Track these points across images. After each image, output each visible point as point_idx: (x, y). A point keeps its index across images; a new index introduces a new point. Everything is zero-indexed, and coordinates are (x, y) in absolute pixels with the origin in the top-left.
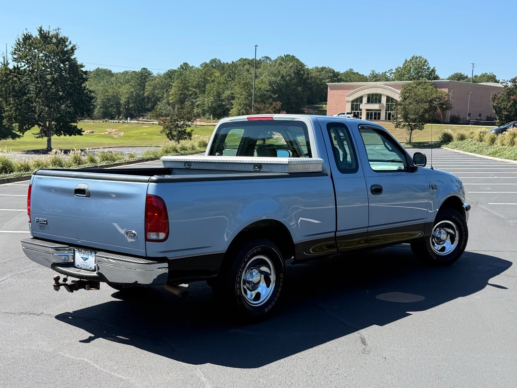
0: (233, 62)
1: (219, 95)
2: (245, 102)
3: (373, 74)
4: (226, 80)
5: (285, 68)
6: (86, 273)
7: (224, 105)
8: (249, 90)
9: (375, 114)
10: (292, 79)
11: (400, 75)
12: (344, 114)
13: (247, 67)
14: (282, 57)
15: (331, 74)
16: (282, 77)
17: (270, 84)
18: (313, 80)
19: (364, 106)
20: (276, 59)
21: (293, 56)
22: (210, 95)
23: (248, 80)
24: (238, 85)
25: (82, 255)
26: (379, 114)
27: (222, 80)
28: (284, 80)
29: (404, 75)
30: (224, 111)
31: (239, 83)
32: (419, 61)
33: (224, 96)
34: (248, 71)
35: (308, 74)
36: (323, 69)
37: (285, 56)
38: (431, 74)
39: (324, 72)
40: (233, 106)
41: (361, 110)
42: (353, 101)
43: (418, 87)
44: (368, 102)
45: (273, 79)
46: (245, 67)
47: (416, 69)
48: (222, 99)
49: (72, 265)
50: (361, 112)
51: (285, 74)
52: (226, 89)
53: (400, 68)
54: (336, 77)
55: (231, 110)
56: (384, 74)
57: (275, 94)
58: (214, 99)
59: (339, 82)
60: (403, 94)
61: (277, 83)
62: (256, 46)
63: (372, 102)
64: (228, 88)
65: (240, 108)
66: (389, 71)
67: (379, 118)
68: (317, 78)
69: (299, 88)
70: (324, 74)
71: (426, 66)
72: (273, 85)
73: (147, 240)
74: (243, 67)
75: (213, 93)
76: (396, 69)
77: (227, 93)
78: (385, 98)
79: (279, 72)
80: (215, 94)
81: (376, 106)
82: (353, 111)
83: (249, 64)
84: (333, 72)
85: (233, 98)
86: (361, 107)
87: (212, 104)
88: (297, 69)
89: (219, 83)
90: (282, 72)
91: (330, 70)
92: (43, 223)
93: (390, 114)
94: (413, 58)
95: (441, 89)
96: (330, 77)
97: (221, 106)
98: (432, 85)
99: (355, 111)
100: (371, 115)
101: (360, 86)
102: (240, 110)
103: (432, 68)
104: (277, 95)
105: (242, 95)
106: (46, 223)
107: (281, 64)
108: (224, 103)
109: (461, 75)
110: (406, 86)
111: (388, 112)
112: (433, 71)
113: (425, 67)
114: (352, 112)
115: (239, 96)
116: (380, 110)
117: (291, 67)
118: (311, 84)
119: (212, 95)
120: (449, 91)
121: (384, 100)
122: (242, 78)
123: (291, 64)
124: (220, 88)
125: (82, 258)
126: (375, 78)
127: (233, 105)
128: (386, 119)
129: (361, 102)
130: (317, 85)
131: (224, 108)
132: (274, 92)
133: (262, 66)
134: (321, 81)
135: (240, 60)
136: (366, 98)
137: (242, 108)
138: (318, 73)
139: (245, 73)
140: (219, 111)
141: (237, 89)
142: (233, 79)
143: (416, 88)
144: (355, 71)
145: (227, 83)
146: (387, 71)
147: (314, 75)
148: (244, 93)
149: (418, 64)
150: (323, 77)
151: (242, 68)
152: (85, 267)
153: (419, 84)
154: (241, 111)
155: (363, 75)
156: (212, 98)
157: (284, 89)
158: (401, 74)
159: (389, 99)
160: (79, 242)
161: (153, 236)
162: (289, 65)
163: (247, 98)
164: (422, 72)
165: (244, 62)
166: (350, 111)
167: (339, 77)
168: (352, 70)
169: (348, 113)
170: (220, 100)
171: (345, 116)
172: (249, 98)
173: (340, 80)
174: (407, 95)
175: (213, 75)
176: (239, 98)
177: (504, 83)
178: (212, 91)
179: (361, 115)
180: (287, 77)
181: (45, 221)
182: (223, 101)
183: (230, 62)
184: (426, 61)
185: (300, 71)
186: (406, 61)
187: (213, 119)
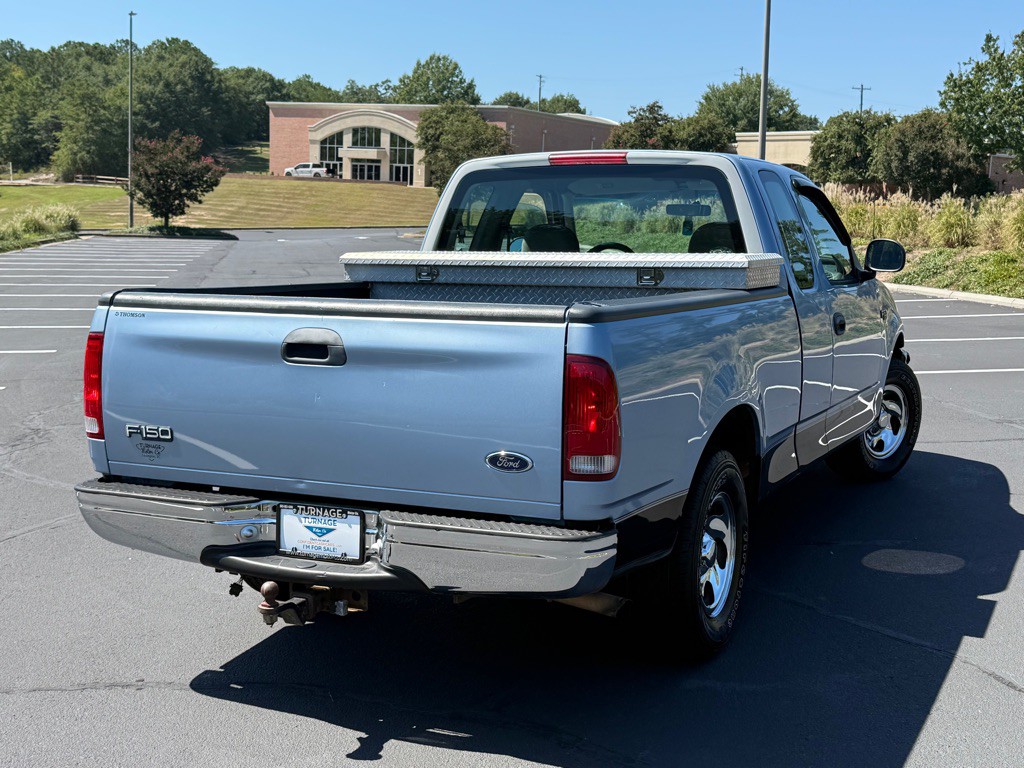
0: (53, 49)
1: (24, 119)
2: (85, 136)
3: (352, 88)
4: (39, 87)
5: (171, 65)
6: (327, 569)
7: (36, 142)
8: (95, 111)
9: (370, 168)
10: (188, 91)
11: (409, 91)
12: (308, 166)
13: (85, 59)
14: (163, 44)
15: (268, 84)
16: (167, 85)
17: (142, 99)
18: (232, 93)
19: (347, 152)
20: (150, 47)
21: (186, 43)
22: (5, 120)
23: (91, 89)
24: (69, 99)
25: (309, 522)
26: (378, 169)
27: (30, 86)
28: (172, 92)
29: (416, 92)
30: (38, 155)
31: (71, 95)
32: (444, 65)
33: (36, 122)
34: (88, 68)
35: (220, 81)
36: (250, 72)
37: (168, 40)
38: (466, 93)
39: (251, 79)
40: (59, 145)
41: (341, 159)
42: (323, 142)
43: (451, 117)
44: (355, 144)
45: (148, 88)
46: (81, 60)
47: (439, 82)
48: (33, 129)
49: (272, 548)
50: (341, 165)
51: (171, 79)
52: (40, 106)
53: (408, 78)
54: (277, 90)
55: (56, 153)
56: (374, 89)
57: (153, 121)
58: (14, 127)
59: (284, 100)
60: (422, 129)
61: (157, 98)
62: (131, 14)
63: (363, 145)
64: (44, 105)
65: (76, 148)
66: (383, 83)
67: (378, 177)
68: (240, 92)
69: (204, 110)
70: (253, 82)
71: (457, 77)
72: (149, 102)
73: (567, 474)
74: (77, 60)
75: (11, 115)
76: (401, 81)
77: (44, 115)
78: (388, 136)
79: (160, 74)
80: (15, 116)
81: (370, 153)
82: (324, 162)
83: (88, 53)
84: (272, 80)
85: (59, 127)
86: (342, 152)
87: (9, 139)
88: (197, 70)
89: (23, 94)
90: (165, 75)
91: (264, 75)
92: (159, 439)
93: (398, 169)
94: (432, 58)
95: (494, 123)
96: (266, 89)
97: (29, 144)
98: (476, 114)
99: (328, 162)
100: (362, 170)
101: (335, 111)
102: (75, 154)
103: (468, 81)
104: (157, 124)
105: (78, 120)
106: (169, 437)
107: (161, 58)
108: (36, 137)
109: (518, 98)
110: (427, 115)
111: (395, 165)
112: (471, 86)
113: (455, 79)
114: (322, 163)
115: (71, 122)
116: (379, 161)
117: (183, 65)
118: (226, 103)
119: (8, 120)
120: (509, 128)
121: (385, 140)
122: (77, 84)
123: (183, 58)
124: (26, 105)
125: (310, 528)
126: (357, 95)
127: (58, 141)
128: (391, 178)
129: (340, 142)
130: (241, 104)
131: (36, 148)
132: (150, 116)
133: (119, 60)
134: (248, 98)
135: (66, 45)
136: (350, 135)
137: (81, 149)
138: (241, 81)
139: (83, 73)
140: (26, 154)
141: (67, 108)
142: (55, 86)
143: (447, 118)
144: (315, 81)
145: (43, 94)
146: (380, 83)
147: (232, 83)
148: (83, 116)
149: (443, 72)
150: (251, 89)
151: (74, 63)
152: (321, 553)
153: (452, 111)
154: (79, 155)
155: (330, 89)
156: (9, 125)
157: (171, 112)
158: (411, 90)
159: (395, 139)
160: (302, 487)
161: (582, 464)
162: (180, 60)
163: (91, 127)
164: (450, 88)
165: (77, 50)
166: (318, 162)
167: (284, 91)
168: (308, 77)
169: (315, 166)
170: (26, 132)
171: (310, 172)
172: (96, 128)
173: (286, 97)
174: (431, 131)
175: (9, 74)
176: (71, 127)
177: (635, 112)
178: (8, 111)
179: (341, 170)
180: (177, 84)
181: (164, 432)
182: (34, 131)
183: (45, 49)
184: (456, 67)
185: (203, 74)
186: (419, 64)
187: (14, 172)
